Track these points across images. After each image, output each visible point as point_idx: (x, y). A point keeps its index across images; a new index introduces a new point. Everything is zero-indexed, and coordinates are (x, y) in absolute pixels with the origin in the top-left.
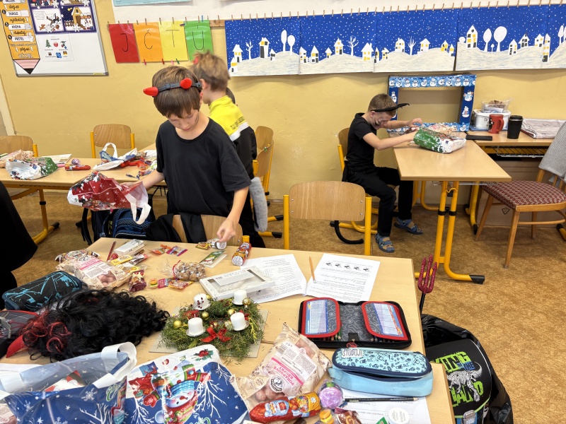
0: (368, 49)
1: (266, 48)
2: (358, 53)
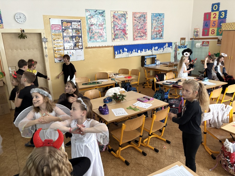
0: (139, 51)
1: (121, 52)
2: (138, 52)
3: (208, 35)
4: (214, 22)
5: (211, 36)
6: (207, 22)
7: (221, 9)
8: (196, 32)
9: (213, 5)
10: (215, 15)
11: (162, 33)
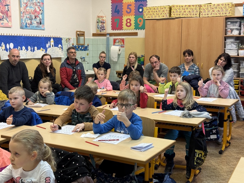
3: (121, 28)
4: (128, 5)
5: (126, 30)
6: (117, 6)
8: (101, 22)
11: (40, 16)
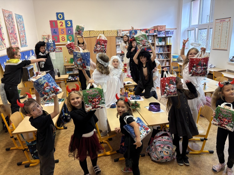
3: (59, 42)
4: (62, 29)
5: (62, 42)
6: (54, 30)
7: (66, 19)
9: (57, 14)
10: (61, 23)
